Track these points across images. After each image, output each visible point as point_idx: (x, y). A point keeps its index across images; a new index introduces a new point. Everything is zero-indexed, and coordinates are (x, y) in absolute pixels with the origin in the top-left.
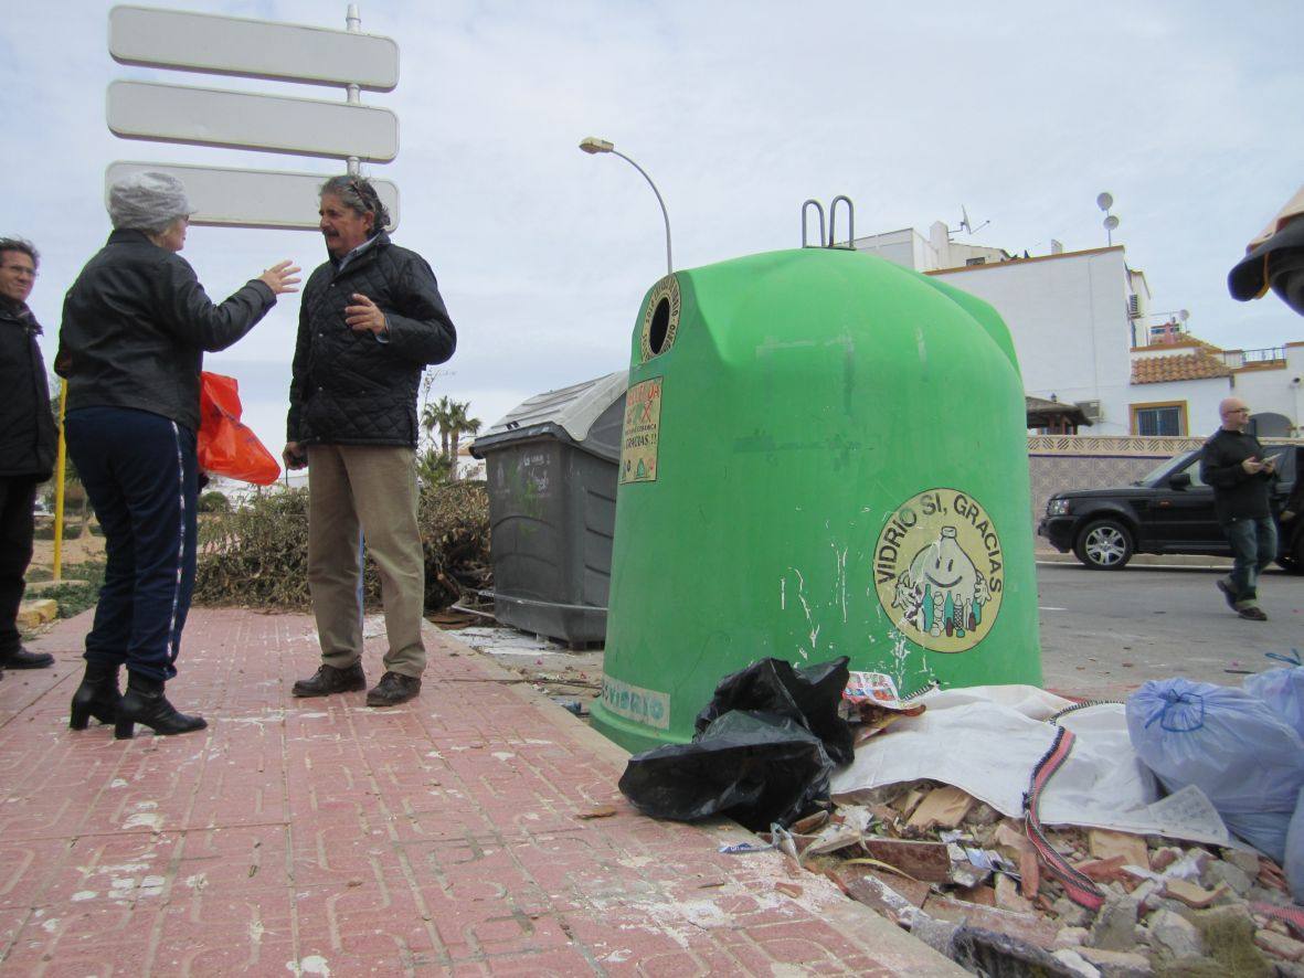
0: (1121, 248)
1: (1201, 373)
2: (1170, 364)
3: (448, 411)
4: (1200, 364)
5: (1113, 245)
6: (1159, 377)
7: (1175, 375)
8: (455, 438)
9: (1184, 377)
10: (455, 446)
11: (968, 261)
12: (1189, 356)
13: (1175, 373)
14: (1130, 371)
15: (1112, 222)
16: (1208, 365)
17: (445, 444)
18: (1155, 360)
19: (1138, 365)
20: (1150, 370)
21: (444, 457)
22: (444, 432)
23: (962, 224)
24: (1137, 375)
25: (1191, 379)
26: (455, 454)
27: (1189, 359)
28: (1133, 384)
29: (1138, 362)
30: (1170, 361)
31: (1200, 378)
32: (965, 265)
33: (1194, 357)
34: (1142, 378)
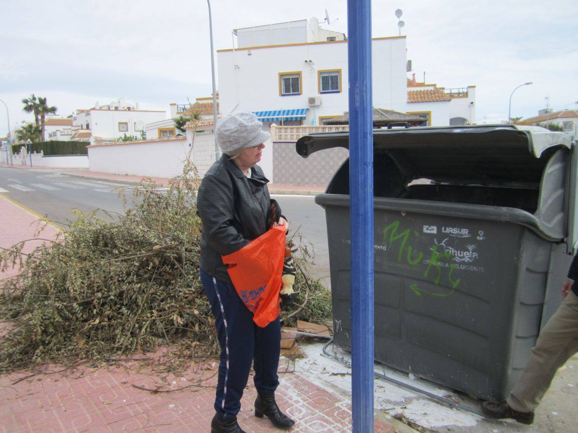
0: (405, 37)
1: (437, 98)
2: (424, 94)
3: (37, 102)
4: (436, 94)
5: (401, 35)
6: (420, 100)
7: (427, 99)
8: (43, 117)
9: (430, 100)
10: (43, 121)
11: (328, 38)
12: (431, 90)
13: (426, 98)
14: (406, 97)
15: (401, 24)
16: (440, 95)
17: (37, 120)
18: (417, 92)
19: (409, 93)
20: (415, 96)
21: (37, 128)
22: (37, 113)
23: (325, 19)
24: (409, 98)
25: (434, 101)
26: (43, 125)
27: (432, 92)
28: (408, 103)
29: (409, 92)
30: (424, 92)
31: (437, 101)
32: (326, 40)
33: (434, 91)
34: (412, 100)
